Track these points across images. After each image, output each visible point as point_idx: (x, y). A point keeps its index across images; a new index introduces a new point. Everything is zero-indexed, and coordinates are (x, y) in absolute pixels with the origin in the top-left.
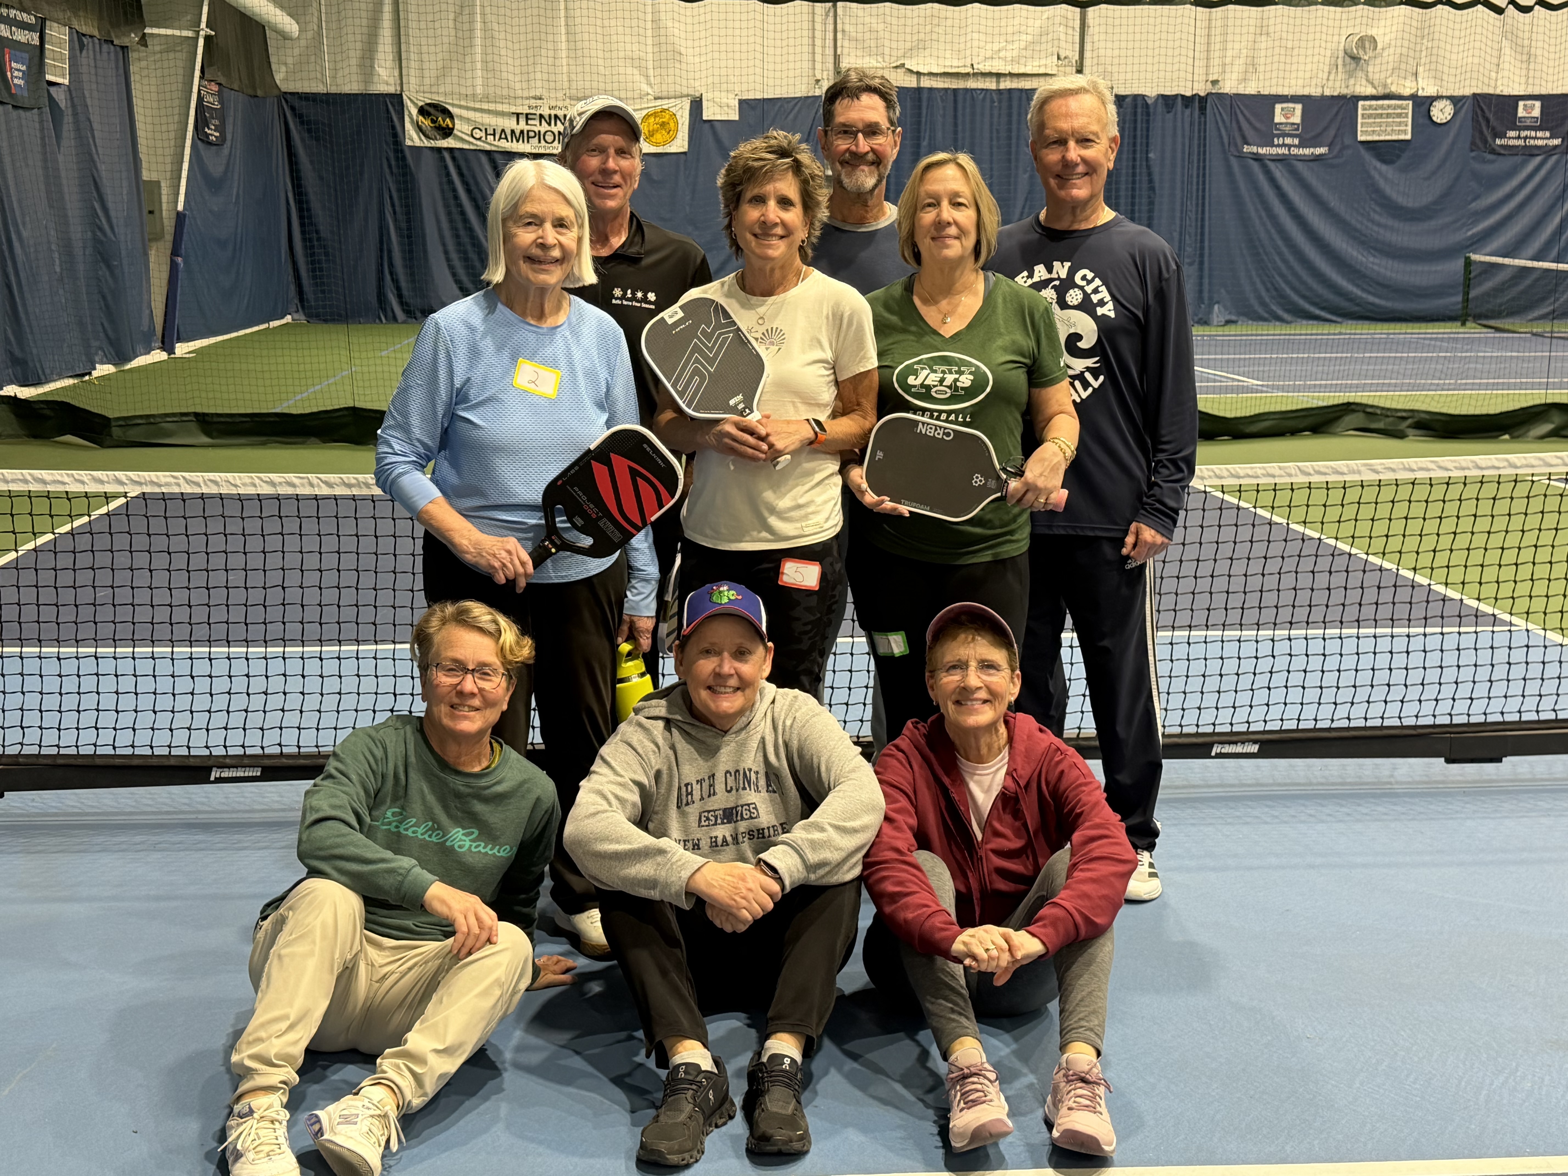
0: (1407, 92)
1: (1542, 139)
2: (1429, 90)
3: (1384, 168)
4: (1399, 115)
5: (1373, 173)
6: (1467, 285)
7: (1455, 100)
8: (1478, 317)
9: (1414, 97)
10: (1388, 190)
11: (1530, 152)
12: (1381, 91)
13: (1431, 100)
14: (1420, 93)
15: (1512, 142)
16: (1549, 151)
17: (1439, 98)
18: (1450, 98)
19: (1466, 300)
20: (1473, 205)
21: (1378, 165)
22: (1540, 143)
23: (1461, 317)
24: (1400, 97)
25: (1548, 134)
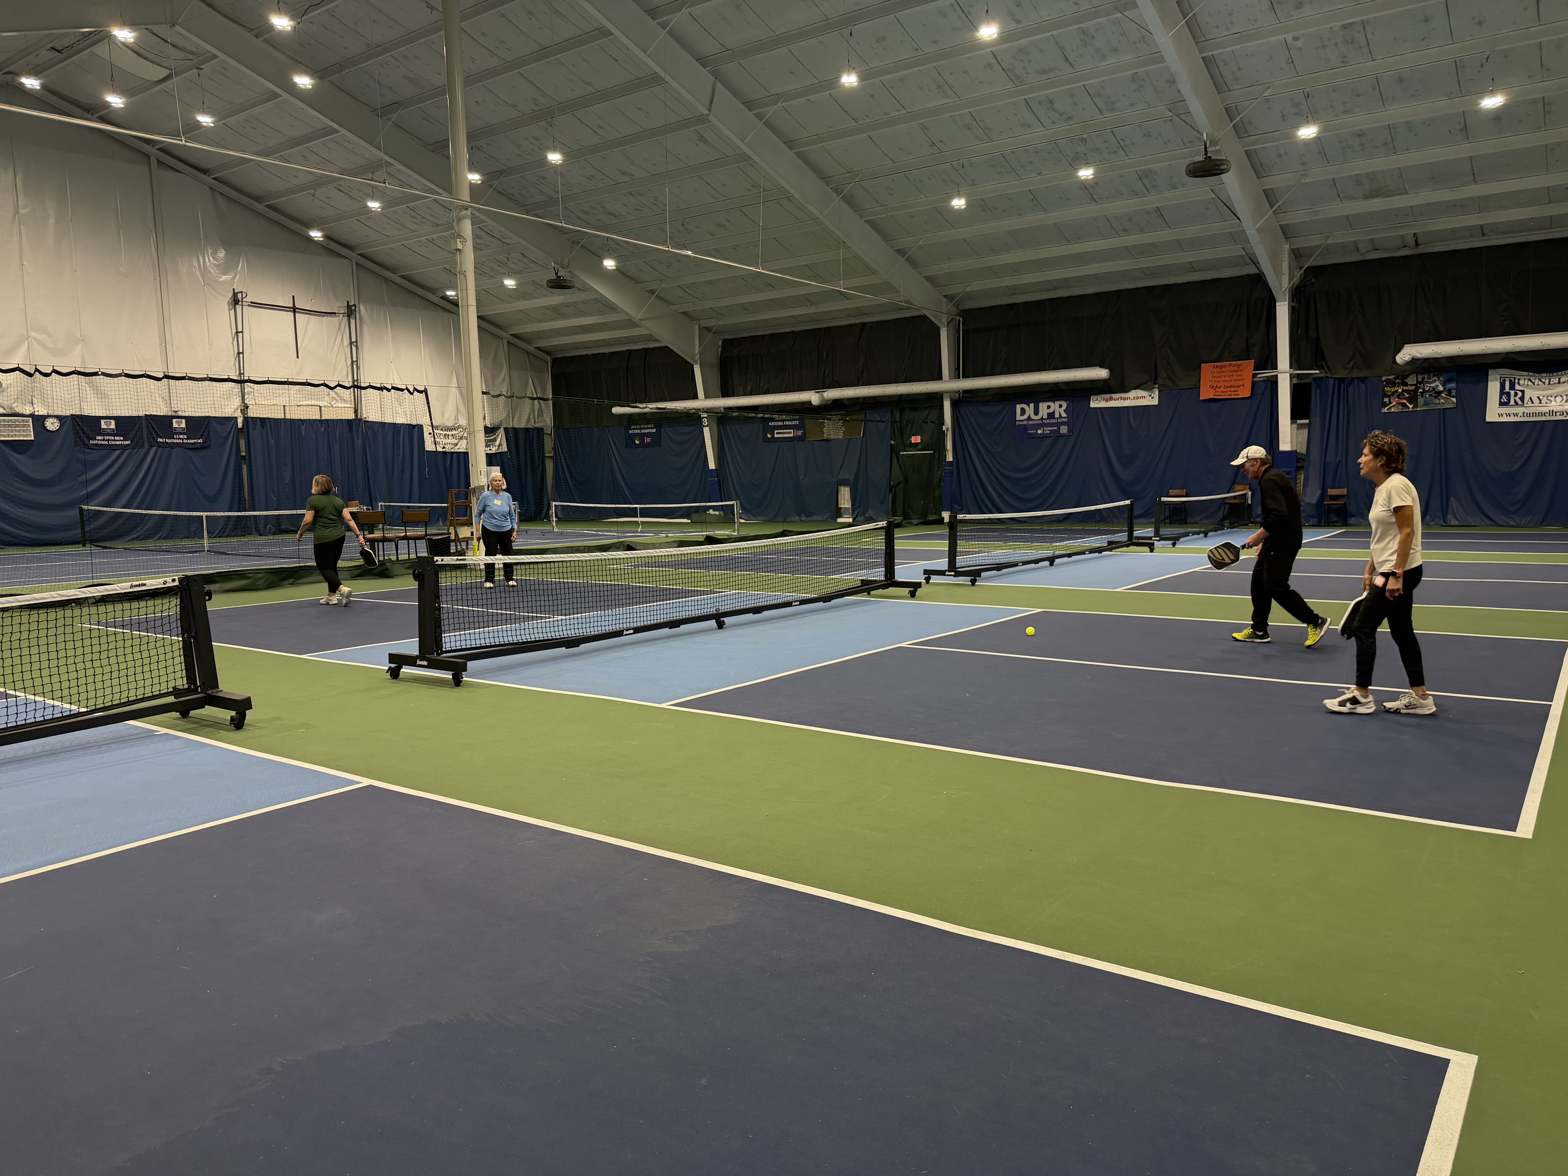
0: (28, 413)
1: (119, 441)
2: (41, 411)
3: (19, 456)
4: (24, 426)
5: (12, 459)
6: (83, 523)
7: (59, 418)
8: (93, 542)
9: (32, 416)
10: (24, 469)
11: (112, 448)
12: (9, 411)
13: (45, 417)
14: (36, 413)
15: (99, 442)
16: (124, 448)
17: (48, 416)
18: (57, 417)
19: (83, 532)
20: (80, 478)
21: (15, 454)
22: (118, 443)
23: (82, 541)
24: (23, 415)
25: (122, 438)
